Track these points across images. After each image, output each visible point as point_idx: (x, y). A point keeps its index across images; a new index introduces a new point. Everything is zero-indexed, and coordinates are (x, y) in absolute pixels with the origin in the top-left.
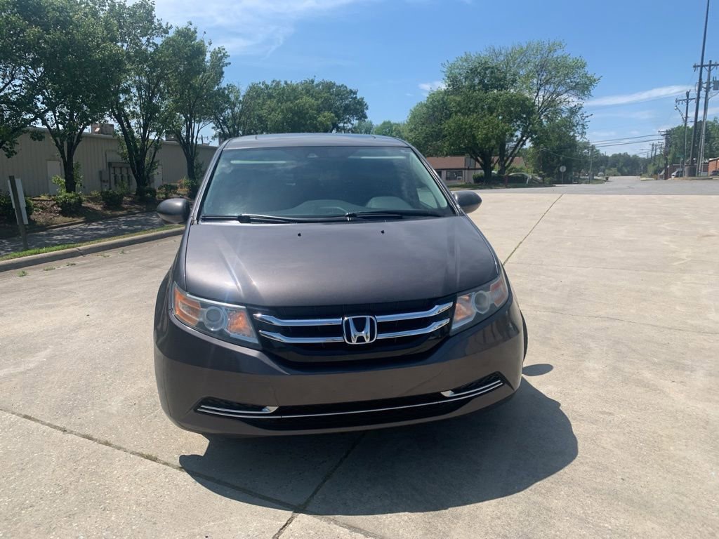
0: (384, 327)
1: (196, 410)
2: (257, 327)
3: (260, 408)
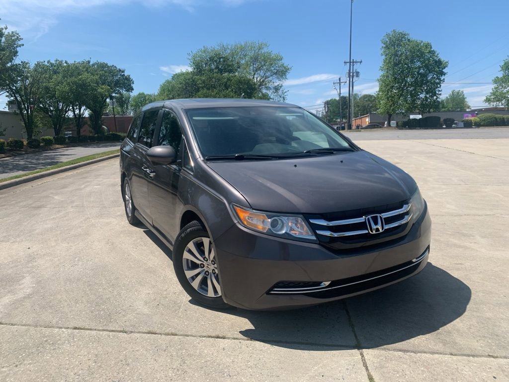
0: (388, 220)
1: (268, 293)
2: (314, 228)
3: (319, 284)
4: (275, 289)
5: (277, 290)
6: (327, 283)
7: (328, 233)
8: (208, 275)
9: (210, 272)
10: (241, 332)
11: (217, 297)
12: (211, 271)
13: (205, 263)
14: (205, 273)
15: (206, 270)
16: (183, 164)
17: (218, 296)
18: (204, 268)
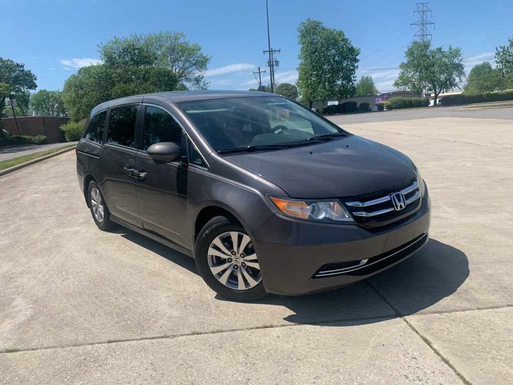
0: (408, 196)
1: (313, 277)
2: (351, 210)
3: (358, 262)
4: (321, 272)
5: (323, 273)
6: (365, 261)
7: (364, 214)
8: (237, 269)
9: (238, 265)
10: (284, 319)
11: (248, 289)
12: (240, 264)
13: (233, 257)
14: (234, 267)
15: (234, 264)
16: (189, 161)
17: (250, 288)
18: (233, 262)
